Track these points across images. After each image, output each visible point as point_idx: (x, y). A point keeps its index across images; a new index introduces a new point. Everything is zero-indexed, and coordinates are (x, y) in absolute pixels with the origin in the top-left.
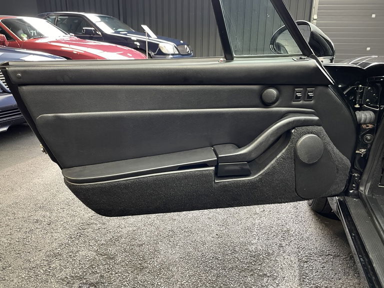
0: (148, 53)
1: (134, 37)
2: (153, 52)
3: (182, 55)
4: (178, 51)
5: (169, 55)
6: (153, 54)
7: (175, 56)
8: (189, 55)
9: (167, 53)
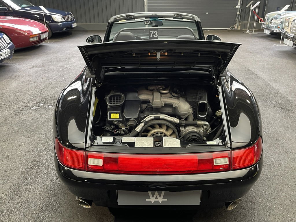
0: (46, 22)
1: (34, 12)
2: (49, 21)
3: (67, 22)
4: (65, 19)
5: (59, 22)
6: (48, 22)
7: (63, 23)
8: (72, 21)
9: (57, 21)
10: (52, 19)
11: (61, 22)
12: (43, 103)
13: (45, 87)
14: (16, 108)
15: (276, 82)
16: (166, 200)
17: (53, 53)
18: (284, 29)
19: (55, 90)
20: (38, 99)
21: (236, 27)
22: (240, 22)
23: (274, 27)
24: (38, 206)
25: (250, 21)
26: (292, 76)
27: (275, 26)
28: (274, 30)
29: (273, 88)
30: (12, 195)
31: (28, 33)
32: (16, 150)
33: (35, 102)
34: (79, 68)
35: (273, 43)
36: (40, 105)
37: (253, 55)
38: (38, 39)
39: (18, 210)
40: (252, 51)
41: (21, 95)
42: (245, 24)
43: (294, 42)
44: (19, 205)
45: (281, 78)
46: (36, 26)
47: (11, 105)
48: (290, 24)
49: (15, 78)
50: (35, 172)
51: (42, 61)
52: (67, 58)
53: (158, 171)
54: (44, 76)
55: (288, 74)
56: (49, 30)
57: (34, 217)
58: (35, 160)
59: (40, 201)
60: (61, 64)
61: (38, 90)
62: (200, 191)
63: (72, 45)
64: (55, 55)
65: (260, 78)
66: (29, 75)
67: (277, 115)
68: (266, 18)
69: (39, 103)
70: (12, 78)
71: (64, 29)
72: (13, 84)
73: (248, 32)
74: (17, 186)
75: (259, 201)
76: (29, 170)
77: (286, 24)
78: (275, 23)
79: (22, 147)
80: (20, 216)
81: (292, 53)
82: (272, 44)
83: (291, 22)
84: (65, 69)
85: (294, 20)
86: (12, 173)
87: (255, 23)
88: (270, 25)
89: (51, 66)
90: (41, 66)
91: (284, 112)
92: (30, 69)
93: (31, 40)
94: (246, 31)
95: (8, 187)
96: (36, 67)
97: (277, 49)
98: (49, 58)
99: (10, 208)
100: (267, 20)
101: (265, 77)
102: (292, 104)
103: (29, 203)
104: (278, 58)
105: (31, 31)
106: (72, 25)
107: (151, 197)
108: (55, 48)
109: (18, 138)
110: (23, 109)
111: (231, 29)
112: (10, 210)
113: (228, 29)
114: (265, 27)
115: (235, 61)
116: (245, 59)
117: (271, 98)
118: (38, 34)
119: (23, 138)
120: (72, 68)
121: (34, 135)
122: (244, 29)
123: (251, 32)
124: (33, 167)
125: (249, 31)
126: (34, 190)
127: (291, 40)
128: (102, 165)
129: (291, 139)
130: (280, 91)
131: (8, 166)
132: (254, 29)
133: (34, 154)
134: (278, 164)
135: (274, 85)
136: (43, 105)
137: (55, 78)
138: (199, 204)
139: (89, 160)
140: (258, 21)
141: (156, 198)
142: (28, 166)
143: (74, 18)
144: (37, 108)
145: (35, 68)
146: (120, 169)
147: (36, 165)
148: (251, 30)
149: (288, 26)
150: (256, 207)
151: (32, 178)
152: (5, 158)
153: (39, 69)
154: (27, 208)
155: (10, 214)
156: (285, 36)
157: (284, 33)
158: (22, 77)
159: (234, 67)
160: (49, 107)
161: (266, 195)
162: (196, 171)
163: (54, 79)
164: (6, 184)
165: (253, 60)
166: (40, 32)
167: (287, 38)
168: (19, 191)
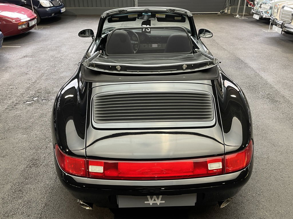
0: (33, 7)
2: (36, 6)
3: (55, 7)
4: (53, 4)
5: (47, 8)
6: (36, 8)
7: (51, 8)
8: (60, 6)
9: (45, 6)
10: (40, 4)
11: (49, 7)
12: (36, 97)
13: (38, 79)
14: (9, 102)
15: (265, 72)
16: (164, 202)
17: (43, 41)
18: (273, 15)
19: (48, 82)
20: (31, 93)
21: (226, 11)
22: (230, 6)
23: (263, 12)
24: (40, 206)
25: (240, 4)
26: (280, 65)
27: (265, 11)
28: (263, 16)
29: (261, 78)
30: (14, 195)
31: (16, 20)
32: (14, 148)
33: (29, 96)
34: (71, 58)
35: (262, 28)
36: (34, 99)
37: (242, 42)
38: (26, 27)
39: (21, 211)
40: (242, 38)
41: (13, 89)
42: (235, 8)
43: (282, 29)
44: (21, 205)
45: (270, 67)
46: (24, 13)
47: (5, 99)
48: (279, 11)
49: (6, 70)
50: (35, 171)
51: (32, 50)
52: (57, 47)
53: (156, 177)
54: (36, 67)
55: (277, 63)
56: (37, 16)
57: (37, 217)
58: (33, 158)
59: (41, 200)
60: (51, 53)
61: (30, 83)
62: (196, 194)
63: (62, 32)
64: (45, 43)
65: (250, 67)
66: (20, 66)
67: (266, 106)
68: (255, 2)
69: (32, 97)
70: (3, 70)
71: (53, 15)
72: (4, 76)
73: (237, 16)
74: (17, 186)
75: (248, 195)
76: (28, 169)
77: (276, 10)
78: (265, 8)
79: (20, 145)
80: (23, 216)
81: (280, 39)
82: (261, 30)
83: (280, 9)
84: (57, 59)
85: (283, 7)
86: (12, 172)
87: (245, 7)
88: (260, 10)
89: (42, 56)
90: (32, 56)
91: (272, 104)
92: (20, 60)
93: (20, 28)
94: (236, 15)
95: (9, 187)
96: (27, 57)
97: (266, 36)
98: (39, 46)
99: (12, 209)
100: (256, 5)
101: (255, 66)
102: (280, 94)
103: (31, 203)
104: (267, 45)
105: (19, 18)
106: (60, 10)
107: (150, 199)
108: (45, 35)
109: (15, 135)
110: (17, 103)
111: (221, 13)
112: (13, 211)
113: (218, 13)
114: (255, 12)
115: (225, 49)
116: (235, 47)
117: (260, 88)
118: (26, 21)
119: (20, 136)
120: (63, 58)
121: (31, 132)
122: (234, 13)
123: (241, 16)
124: (32, 166)
125: (239, 15)
126: (35, 189)
127: (280, 27)
128: (103, 172)
129: (279, 131)
130: (269, 81)
131: (7, 165)
132: (244, 14)
133: (32, 152)
134: (266, 157)
135: (263, 74)
136: (37, 99)
137: (47, 69)
138: (194, 205)
139: (90, 167)
140: (247, 5)
141: (155, 200)
142: (27, 165)
143: (63, 2)
144: (31, 102)
145: (25, 58)
146: (120, 175)
147: (34, 163)
148: (240, 14)
149: (277, 13)
150: (246, 201)
151: (32, 177)
152: (3, 157)
153: (30, 59)
154: (29, 208)
155: (13, 215)
156: (274, 23)
157: (273, 19)
158: (14, 68)
159: (224, 56)
160: (43, 101)
161: (255, 189)
162: (191, 175)
163: (46, 71)
164: (7, 184)
165: (243, 47)
166: (29, 19)
167: (276, 25)
168: (20, 190)
